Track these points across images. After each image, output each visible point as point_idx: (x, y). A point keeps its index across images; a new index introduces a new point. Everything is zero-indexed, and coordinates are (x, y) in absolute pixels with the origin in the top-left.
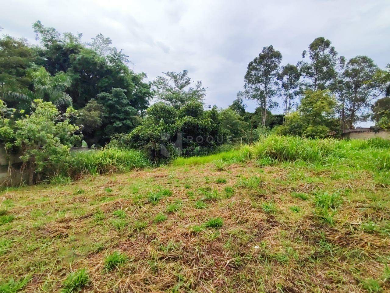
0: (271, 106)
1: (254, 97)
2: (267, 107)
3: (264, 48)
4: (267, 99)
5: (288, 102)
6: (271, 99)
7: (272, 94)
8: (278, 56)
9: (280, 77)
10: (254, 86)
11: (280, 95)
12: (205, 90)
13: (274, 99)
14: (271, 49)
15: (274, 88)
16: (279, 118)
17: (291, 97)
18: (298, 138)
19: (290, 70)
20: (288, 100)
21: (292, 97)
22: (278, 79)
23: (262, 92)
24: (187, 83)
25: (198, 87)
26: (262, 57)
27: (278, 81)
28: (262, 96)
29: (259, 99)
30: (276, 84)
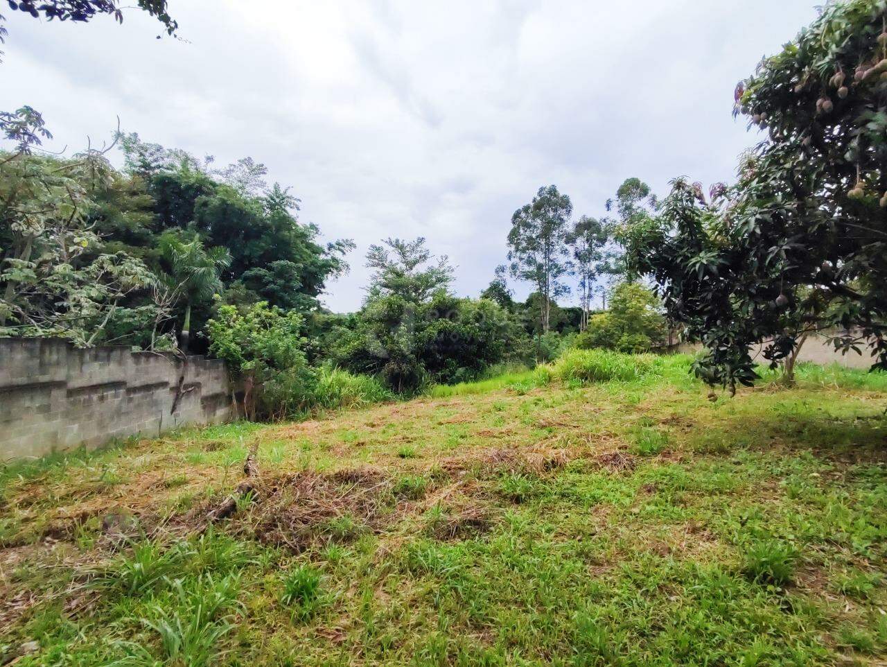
0: (557, 293)
1: (528, 276)
2: (551, 294)
3: (542, 189)
4: (551, 279)
5: (587, 284)
6: (557, 279)
7: (559, 272)
8: (565, 204)
9: (570, 239)
10: (525, 256)
11: (574, 273)
12: (453, 270)
13: (563, 279)
14: (553, 191)
15: (561, 260)
16: (572, 314)
17: (591, 276)
18: (610, 353)
19: (587, 227)
20: (587, 281)
21: (593, 275)
22: (567, 242)
23: (540, 267)
24: (424, 258)
25: (441, 265)
26: (538, 206)
27: (567, 246)
28: (540, 275)
29: (535, 280)
30: (565, 252)
